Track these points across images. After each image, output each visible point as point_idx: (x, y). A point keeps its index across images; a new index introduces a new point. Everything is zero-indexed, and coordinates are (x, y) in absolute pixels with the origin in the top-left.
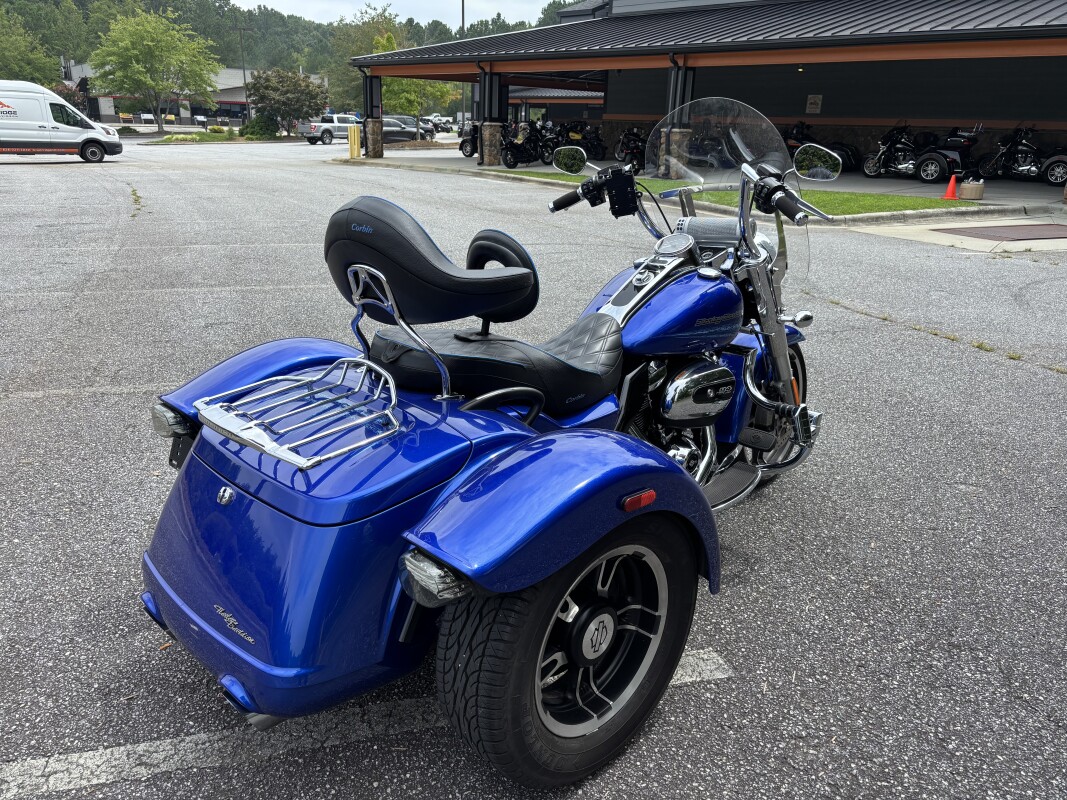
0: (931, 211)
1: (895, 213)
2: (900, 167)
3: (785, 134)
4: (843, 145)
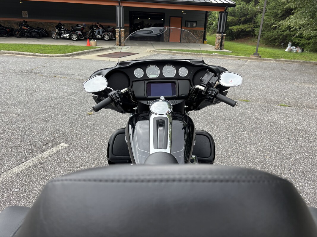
2: (64, 36)
3: (21, 24)
4: (41, 28)
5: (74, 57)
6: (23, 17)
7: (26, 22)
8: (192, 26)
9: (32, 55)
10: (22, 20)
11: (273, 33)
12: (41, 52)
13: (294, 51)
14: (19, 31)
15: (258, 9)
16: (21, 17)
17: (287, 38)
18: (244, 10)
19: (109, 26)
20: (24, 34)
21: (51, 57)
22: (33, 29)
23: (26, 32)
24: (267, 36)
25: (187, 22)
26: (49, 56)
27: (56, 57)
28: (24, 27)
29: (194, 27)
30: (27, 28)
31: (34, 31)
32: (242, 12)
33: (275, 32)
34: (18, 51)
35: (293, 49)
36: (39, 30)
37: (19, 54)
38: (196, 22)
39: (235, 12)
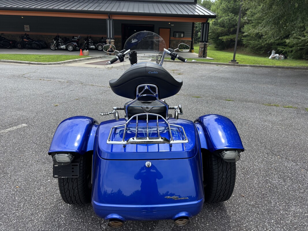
0: (81, 59)
1: (73, 60)
2: (61, 47)
3: (22, 37)
4: (41, 41)
5: (65, 65)
6: (25, 30)
7: (28, 35)
8: (180, 36)
9: (28, 63)
10: (24, 33)
11: (258, 42)
12: (36, 61)
13: (277, 59)
14: (20, 43)
15: (245, 20)
16: (24, 31)
17: (272, 46)
18: (232, 21)
19: (102, 37)
20: (25, 46)
21: (44, 64)
22: (34, 41)
23: (27, 44)
24: (254, 45)
25: (175, 33)
26: (42, 64)
27: (48, 65)
28: (25, 40)
29: (182, 37)
30: (28, 41)
31: (35, 43)
32: (231, 23)
33: (260, 41)
34: (16, 60)
35: (277, 56)
36: (39, 42)
37: (17, 63)
38: (183, 33)
39: (224, 24)
